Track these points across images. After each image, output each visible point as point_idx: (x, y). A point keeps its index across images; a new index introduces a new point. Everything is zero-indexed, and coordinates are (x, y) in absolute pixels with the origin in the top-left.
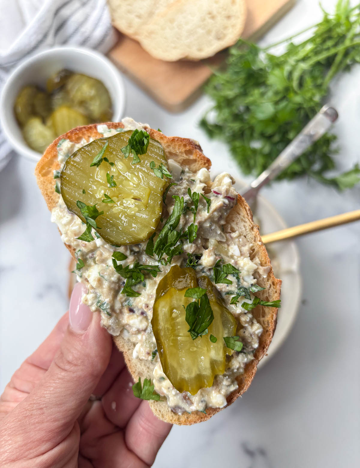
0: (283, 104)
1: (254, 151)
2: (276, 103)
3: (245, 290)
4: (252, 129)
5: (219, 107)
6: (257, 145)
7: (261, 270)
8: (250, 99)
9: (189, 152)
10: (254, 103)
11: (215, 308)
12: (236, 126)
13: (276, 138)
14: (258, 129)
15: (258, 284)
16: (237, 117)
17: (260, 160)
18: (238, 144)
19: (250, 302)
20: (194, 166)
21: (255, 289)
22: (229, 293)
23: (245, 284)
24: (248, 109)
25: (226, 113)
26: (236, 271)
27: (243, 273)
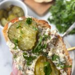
0: (70, 14)
1: (62, 27)
2: (68, 14)
3: (61, 62)
4: (62, 21)
5: (53, 15)
6: (63, 25)
7: (66, 57)
8: (61, 13)
9: (44, 24)
10: (62, 14)
11: (52, 68)
12: (57, 20)
13: (68, 23)
14: (64, 21)
15: (65, 61)
16: (58, 18)
17: (64, 29)
18: (58, 25)
19: (63, 66)
20: (46, 28)
21: (64, 62)
22: (57, 64)
23: (61, 61)
24: (61, 16)
25: (55, 17)
26: (58, 57)
27: (61, 58)
